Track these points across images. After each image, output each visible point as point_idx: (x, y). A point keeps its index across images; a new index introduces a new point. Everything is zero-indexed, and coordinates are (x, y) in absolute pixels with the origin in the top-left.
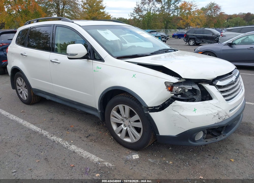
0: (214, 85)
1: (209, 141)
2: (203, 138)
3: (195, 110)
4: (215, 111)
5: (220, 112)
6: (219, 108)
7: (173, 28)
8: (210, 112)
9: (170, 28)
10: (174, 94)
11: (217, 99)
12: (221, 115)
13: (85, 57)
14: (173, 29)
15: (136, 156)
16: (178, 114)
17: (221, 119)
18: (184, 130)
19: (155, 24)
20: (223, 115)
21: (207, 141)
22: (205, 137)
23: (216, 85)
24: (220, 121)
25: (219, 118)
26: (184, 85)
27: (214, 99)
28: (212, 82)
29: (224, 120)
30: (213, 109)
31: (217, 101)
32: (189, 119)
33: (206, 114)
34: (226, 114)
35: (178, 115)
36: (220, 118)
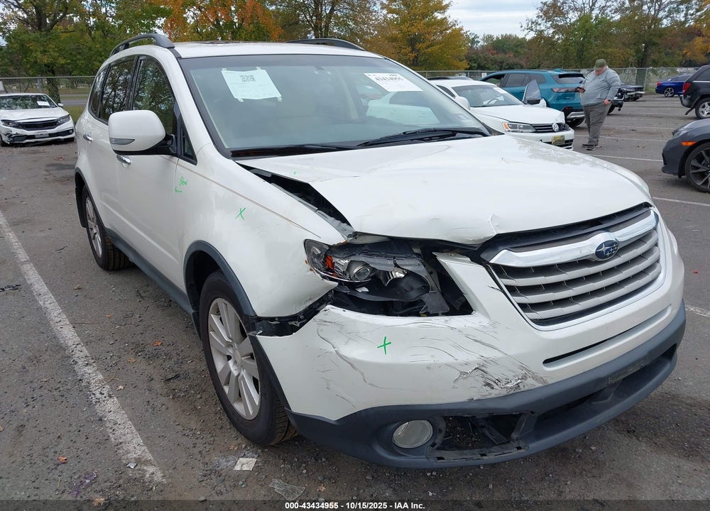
0: (484, 263)
1: (452, 458)
2: (433, 445)
3: (385, 345)
4: (471, 355)
5: (494, 361)
6: (488, 345)
7: (664, 62)
8: (447, 359)
9: (655, 63)
10: (337, 283)
11: (487, 315)
12: (494, 372)
13: (159, 149)
14: (665, 65)
15: (246, 463)
16: (333, 350)
17: (496, 386)
18: (353, 406)
19: (603, 52)
20: (510, 375)
21: (443, 459)
22: (439, 441)
23: (490, 264)
24: (493, 396)
25: (488, 384)
26: (367, 254)
27: (477, 313)
28: (477, 252)
29: (516, 392)
30: (459, 347)
31: (485, 322)
32: (362, 374)
33: (429, 362)
34: (524, 371)
35: (331, 352)
36: (492, 383)
